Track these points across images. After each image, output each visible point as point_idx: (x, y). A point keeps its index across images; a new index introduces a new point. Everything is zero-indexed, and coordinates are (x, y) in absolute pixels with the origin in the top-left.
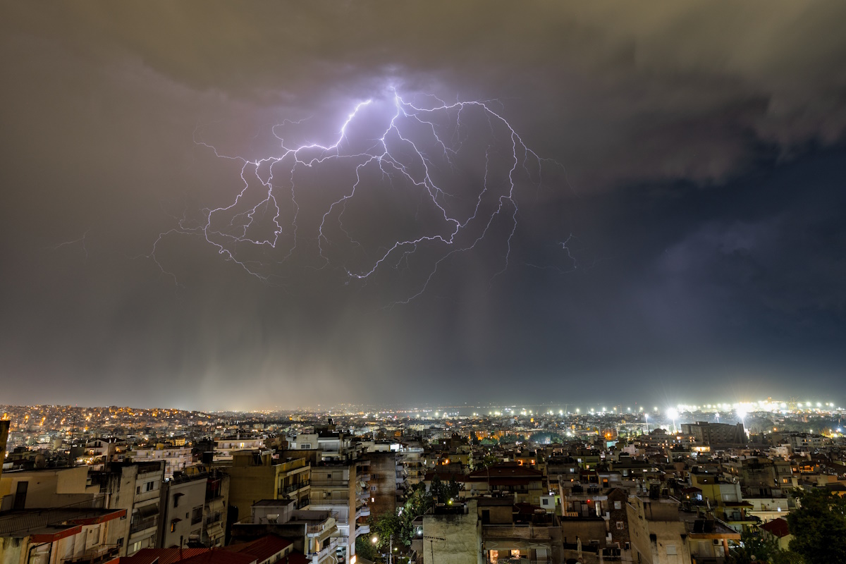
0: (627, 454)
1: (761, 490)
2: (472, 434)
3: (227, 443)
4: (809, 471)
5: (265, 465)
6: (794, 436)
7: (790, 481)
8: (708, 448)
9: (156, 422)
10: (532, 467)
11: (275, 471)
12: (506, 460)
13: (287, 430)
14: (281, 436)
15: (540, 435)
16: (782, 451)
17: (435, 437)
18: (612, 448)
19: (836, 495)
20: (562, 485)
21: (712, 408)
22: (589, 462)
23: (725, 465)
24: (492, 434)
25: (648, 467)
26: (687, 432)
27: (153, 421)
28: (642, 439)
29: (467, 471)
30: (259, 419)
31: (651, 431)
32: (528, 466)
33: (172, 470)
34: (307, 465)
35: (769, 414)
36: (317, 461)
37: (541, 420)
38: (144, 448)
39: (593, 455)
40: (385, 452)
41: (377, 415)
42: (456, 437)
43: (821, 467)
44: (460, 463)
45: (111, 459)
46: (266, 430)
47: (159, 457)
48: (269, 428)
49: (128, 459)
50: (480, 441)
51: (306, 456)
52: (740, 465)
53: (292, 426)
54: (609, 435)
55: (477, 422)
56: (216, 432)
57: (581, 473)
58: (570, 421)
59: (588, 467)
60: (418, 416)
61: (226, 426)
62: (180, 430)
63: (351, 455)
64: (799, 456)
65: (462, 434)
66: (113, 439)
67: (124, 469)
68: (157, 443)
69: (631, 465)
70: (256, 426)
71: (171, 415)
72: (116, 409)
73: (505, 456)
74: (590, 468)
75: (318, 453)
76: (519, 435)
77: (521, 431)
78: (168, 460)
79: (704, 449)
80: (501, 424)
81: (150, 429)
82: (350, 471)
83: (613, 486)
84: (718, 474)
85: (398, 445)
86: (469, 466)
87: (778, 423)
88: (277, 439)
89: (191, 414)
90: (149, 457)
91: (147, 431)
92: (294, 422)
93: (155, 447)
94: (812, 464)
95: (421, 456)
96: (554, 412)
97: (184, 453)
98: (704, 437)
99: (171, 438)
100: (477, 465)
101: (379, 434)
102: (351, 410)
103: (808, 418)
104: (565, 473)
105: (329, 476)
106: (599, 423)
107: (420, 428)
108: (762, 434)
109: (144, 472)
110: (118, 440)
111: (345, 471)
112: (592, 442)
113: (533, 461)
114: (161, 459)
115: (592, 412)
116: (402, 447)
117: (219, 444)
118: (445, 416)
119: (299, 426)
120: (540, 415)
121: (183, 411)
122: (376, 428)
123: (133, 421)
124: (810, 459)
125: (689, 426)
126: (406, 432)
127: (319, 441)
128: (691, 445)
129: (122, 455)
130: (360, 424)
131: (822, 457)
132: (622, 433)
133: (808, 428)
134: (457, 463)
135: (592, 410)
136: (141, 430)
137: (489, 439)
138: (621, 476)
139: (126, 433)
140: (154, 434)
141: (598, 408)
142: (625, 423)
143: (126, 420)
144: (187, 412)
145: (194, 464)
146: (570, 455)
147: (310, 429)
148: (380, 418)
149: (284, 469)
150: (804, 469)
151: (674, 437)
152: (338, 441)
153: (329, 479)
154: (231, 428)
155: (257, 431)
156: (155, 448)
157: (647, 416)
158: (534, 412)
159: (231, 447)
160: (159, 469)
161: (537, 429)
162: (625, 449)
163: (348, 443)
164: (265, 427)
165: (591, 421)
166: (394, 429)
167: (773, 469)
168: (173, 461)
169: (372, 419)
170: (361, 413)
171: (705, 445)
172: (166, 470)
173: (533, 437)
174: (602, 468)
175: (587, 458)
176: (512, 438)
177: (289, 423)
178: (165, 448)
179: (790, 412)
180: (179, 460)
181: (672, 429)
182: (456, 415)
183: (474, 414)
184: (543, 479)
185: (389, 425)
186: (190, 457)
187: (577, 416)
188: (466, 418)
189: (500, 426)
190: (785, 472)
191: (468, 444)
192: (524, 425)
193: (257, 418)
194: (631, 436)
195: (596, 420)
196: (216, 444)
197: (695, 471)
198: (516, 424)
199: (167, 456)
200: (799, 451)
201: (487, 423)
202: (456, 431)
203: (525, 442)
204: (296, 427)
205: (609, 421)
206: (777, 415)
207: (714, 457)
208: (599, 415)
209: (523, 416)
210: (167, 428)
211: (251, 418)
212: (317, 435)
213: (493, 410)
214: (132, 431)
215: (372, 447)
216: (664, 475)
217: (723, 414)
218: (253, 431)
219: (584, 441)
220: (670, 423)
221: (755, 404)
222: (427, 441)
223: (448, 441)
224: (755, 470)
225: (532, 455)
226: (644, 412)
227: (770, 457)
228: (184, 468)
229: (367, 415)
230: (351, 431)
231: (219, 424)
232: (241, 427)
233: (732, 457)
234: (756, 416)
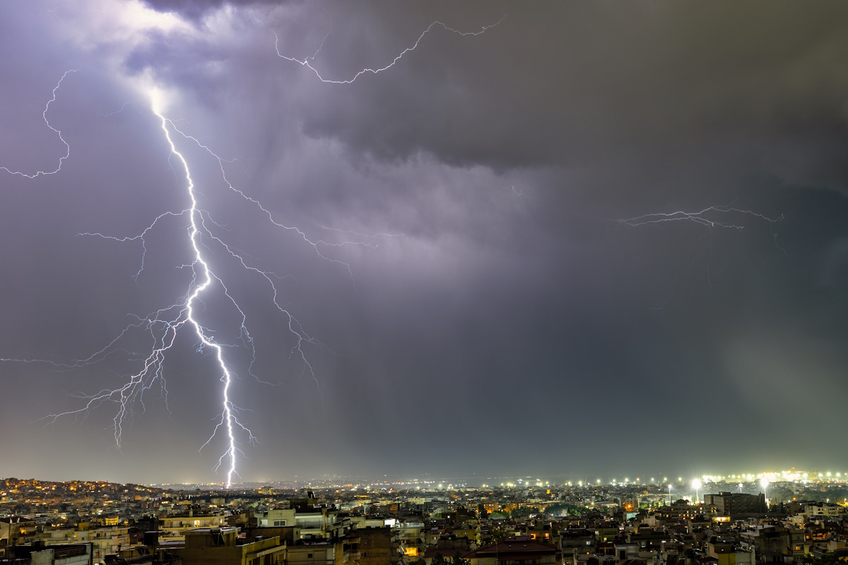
0: (647, 525)
1: (774, 558)
2: (481, 507)
3: (176, 521)
4: (820, 539)
5: (228, 545)
6: (812, 505)
7: (802, 549)
8: (729, 518)
9: (76, 497)
10: (545, 541)
11: (242, 552)
12: (518, 534)
13: (255, 505)
14: (247, 512)
15: (557, 508)
16: (798, 520)
17: (438, 511)
18: (632, 519)
19: (842, 560)
20: (577, 558)
21: (736, 478)
22: (606, 534)
23: (743, 535)
24: (504, 507)
25: (668, 538)
26: (710, 503)
27: (72, 495)
28: (665, 509)
29: (473, 546)
30: (219, 492)
31: (673, 502)
32: (541, 540)
33: (103, 554)
34: (282, 543)
35: (790, 483)
36: (295, 539)
37: (558, 491)
38: (61, 528)
39: (611, 527)
40: (378, 528)
41: (368, 487)
42: (462, 510)
43: (833, 534)
44: (466, 538)
45: (14, 543)
46: (228, 505)
47: (83, 539)
48: (232, 503)
49: (38, 543)
50: (489, 514)
51: (281, 534)
52: (757, 534)
53: (262, 501)
54: (629, 506)
55: (487, 494)
56: (161, 508)
57: (598, 547)
58: (589, 492)
59: (605, 539)
60: (418, 488)
61: (174, 501)
62: (111, 507)
63: (337, 533)
64: (813, 524)
65: (469, 507)
66: (14, 519)
67: (33, 553)
68: (79, 522)
69: (650, 538)
70: (215, 501)
71: (97, 488)
72: (16, 481)
73: (517, 530)
74: (607, 541)
75: (295, 530)
76: (533, 508)
77: (536, 503)
78: (96, 542)
79: (724, 519)
80: (514, 496)
81: (67, 505)
82: (336, 550)
83: (630, 558)
84: (735, 543)
85: (394, 520)
86: (476, 541)
87: (798, 493)
88: (243, 516)
89: (125, 488)
90: (69, 539)
91: (64, 508)
92: (263, 496)
93: (77, 527)
94: (824, 531)
95: (421, 532)
96: (573, 483)
97: (119, 533)
98: (725, 507)
99: (99, 517)
100: (484, 540)
101: (371, 508)
102: (337, 482)
103: (826, 488)
104: (582, 546)
105: (310, 556)
106: (620, 494)
107: (421, 501)
108: (782, 503)
109: (64, 557)
110: (22, 519)
111: (329, 550)
112: (611, 514)
113: (547, 535)
114: (86, 541)
115: (614, 483)
116: (398, 522)
117: (166, 523)
118: (450, 487)
119: (271, 500)
120: (557, 486)
121: (113, 484)
122: (367, 502)
123: (42, 496)
124: (823, 527)
125: (712, 496)
126: (404, 506)
127: (297, 517)
128: (712, 516)
129: (29, 538)
130: (349, 498)
131: (834, 524)
132: (643, 504)
133: (826, 498)
134: (462, 538)
135: (614, 481)
136: (55, 507)
137: (500, 512)
138: (638, 547)
139: (33, 510)
140: (75, 512)
141: (620, 479)
142: (647, 494)
143: (32, 496)
144: (119, 485)
145: (133, 546)
146: (587, 527)
147: (286, 504)
148: (372, 490)
149: (253, 550)
150: (816, 536)
151: (697, 508)
152: (321, 516)
153: (310, 559)
154: (181, 503)
155: (216, 506)
156: (77, 529)
157: (670, 487)
158: (550, 483)
159: (181, 525)
160: (84, 553)
161: (553, 501)
162: (645, 521)
163: (333, 518)
164: (226, 502)
165: (612, 492)
166: (389, 502)
167: (788, 537)
168: (103, 543)
169: (364, 492)
170: (349, 485)
171: (725, 515)
172: (94, 554)
173: (548, 510)
174: (621, 540)
175: (605, 530)
176: (526, 511)
177: (257, 497)
178: (90, 528)
179: (810, 482)
180: (111, 542)
181: (694, 500)
182: (463, 487)
183: (484, 486)
184: (557, 553)
185: (383, 498)
186: (127, 538)
187: (598, 487)
188: (474, 490)
189: (512, 498)
190: (799, 540)
191: (475, 518)
192: (540, 497)
193: (215, 492)
194: (653, 507)
195: (617, 490)
196: (162, 523)
197: (714, 541)
198: (531, 496)
199: (95, 538)
200: (814, 519)
201: (498, 494)
202: (462, 504)
203: (539, 516)
204: (267, 502)
205: (630, 492)
206: (798, 485)
207: (733, 527)
208: (621, 485)
209: (538, 487)
210: (91, 505)
211: (208, 491)
212: (293, 511)
213: (505, 481)
214: (42, 509)
215: (363, 524)
216: (682, 546)
217: (746, 485)
218: (211, 506)
219: (603, 513)
220: (694, 493)
221: (779, 474)
222: (428, 516)
223: (453, 515)
224: (771, 539)
225: (546, 528)
226: (668, 483)
227: (785, 527)
228: (119, 552)
229: (356, 487)
230: (337, 506)
231: (164, 499)
232: (194, 502)
233: (751, 526)
234: (778, 486)
